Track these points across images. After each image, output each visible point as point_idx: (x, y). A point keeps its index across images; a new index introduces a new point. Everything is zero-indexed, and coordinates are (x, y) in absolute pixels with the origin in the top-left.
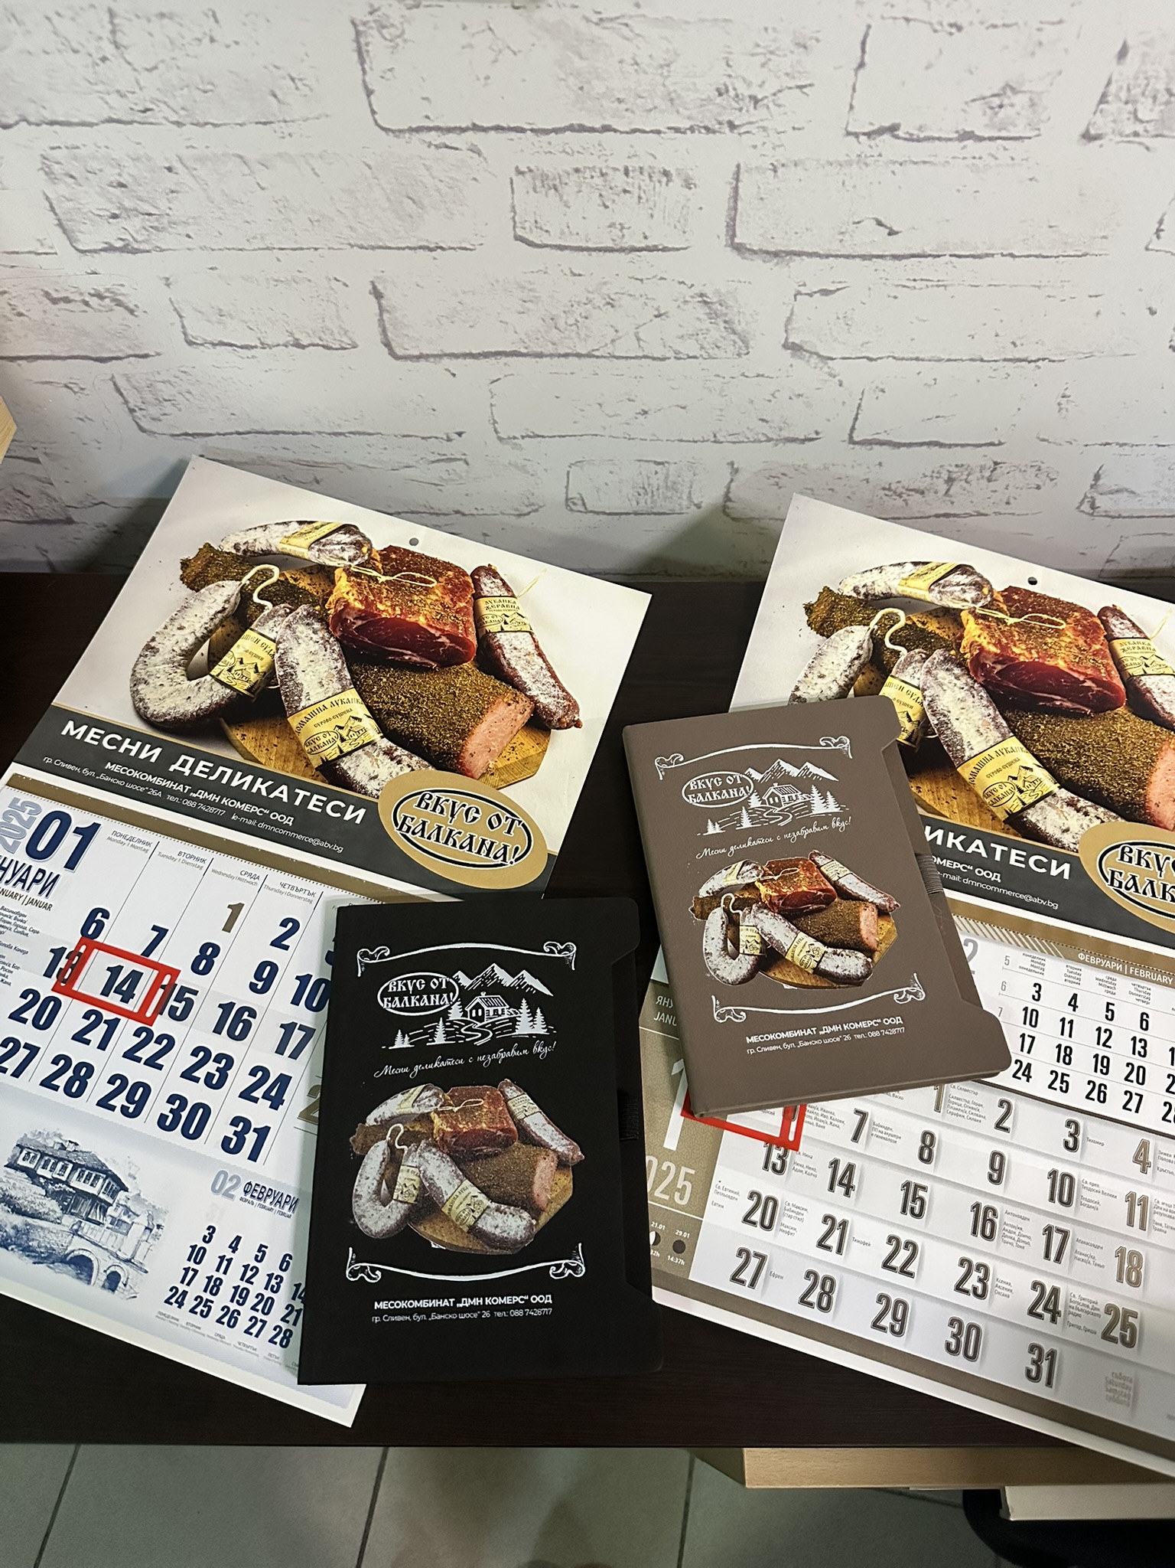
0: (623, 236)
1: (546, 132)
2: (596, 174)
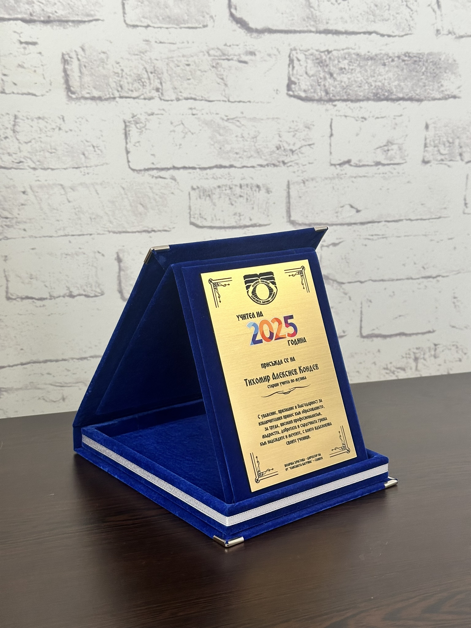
0: (240, 219)
1: (205, 169)
2: (227, 188)
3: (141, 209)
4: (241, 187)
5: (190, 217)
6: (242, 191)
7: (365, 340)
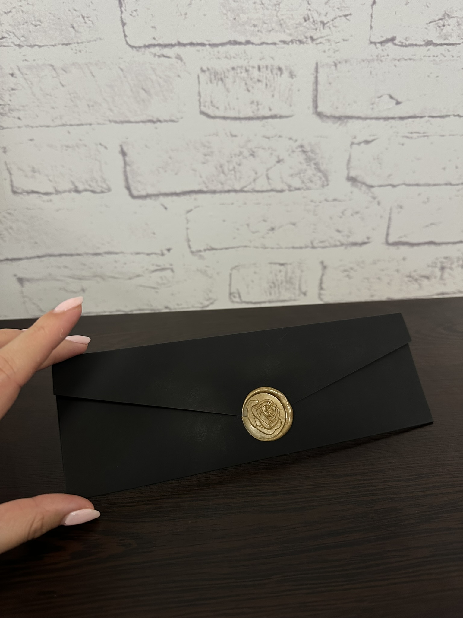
0: (258, 109)
1: (217, 45)
2: (244, 71)
3: (143, 94)
4: (259, 69)
5: (200, 106)
6: (261, 74)
7: (391, 247)
